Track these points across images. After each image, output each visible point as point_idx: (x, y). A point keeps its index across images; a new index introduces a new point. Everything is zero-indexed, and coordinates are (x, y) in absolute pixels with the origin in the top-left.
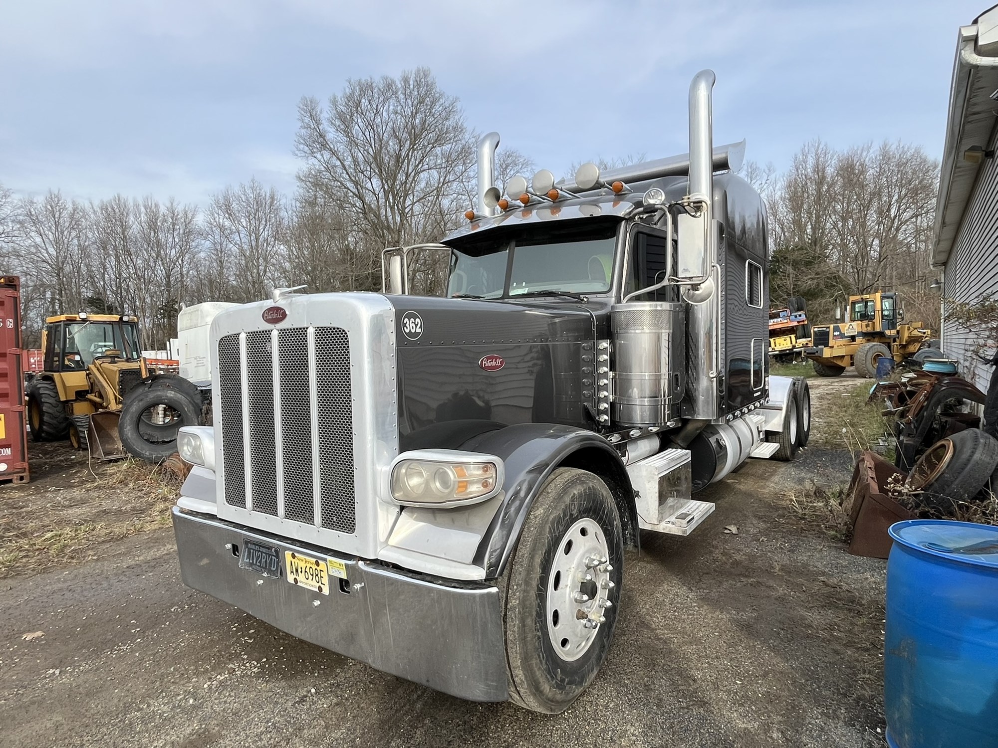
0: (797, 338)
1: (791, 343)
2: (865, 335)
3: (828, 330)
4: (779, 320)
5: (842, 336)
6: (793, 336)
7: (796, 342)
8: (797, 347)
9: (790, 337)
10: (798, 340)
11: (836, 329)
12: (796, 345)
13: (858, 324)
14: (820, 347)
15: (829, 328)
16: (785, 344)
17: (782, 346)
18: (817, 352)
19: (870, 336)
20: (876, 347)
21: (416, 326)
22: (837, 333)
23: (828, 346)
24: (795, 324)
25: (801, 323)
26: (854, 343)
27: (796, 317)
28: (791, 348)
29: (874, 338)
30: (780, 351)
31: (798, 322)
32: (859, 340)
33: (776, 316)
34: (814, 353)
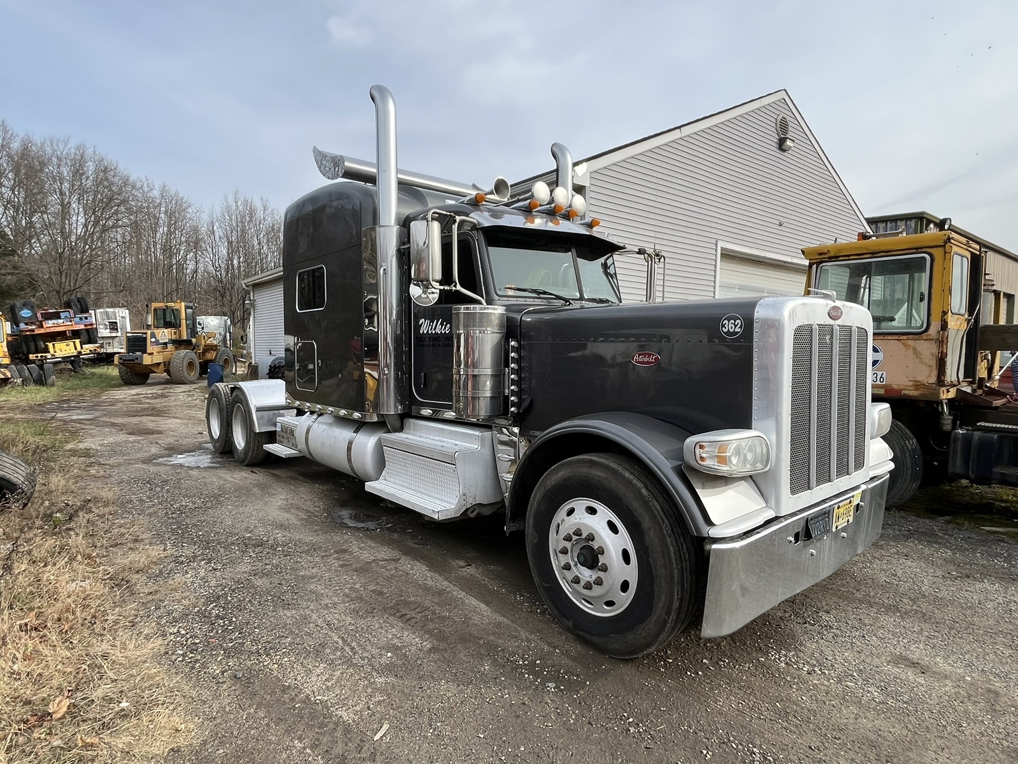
0: (82, 344)
1: (76, 349)
2: (173, 342)
3: (145, 336)
4: (60, 321)
5: (157, 343)
6: (77, 341)
7: (82, 348)
8: (83, 353)
9: (74, 342)
10: (83, 346)
11: (153, 335)
12: (82, 351)
13: (168, 332)
14: (138, 353)
15: (146, 333)
16: (68, 350)
17: (64, 352)
18: (137, 359)
19: (179, 343)
20: (188, 354)
21: (736, 326)
22: (153, 340)
23: (146, 353)
24: (82, 327)
25: (88, 327)
26: (166, 350)
27: (81, 319)
28: (75, 354)
29: (180, 345)
30: (63, 358)
31: (86, 325)
32: (170, 346)
33: (57, 316)
34: (134, 360)
